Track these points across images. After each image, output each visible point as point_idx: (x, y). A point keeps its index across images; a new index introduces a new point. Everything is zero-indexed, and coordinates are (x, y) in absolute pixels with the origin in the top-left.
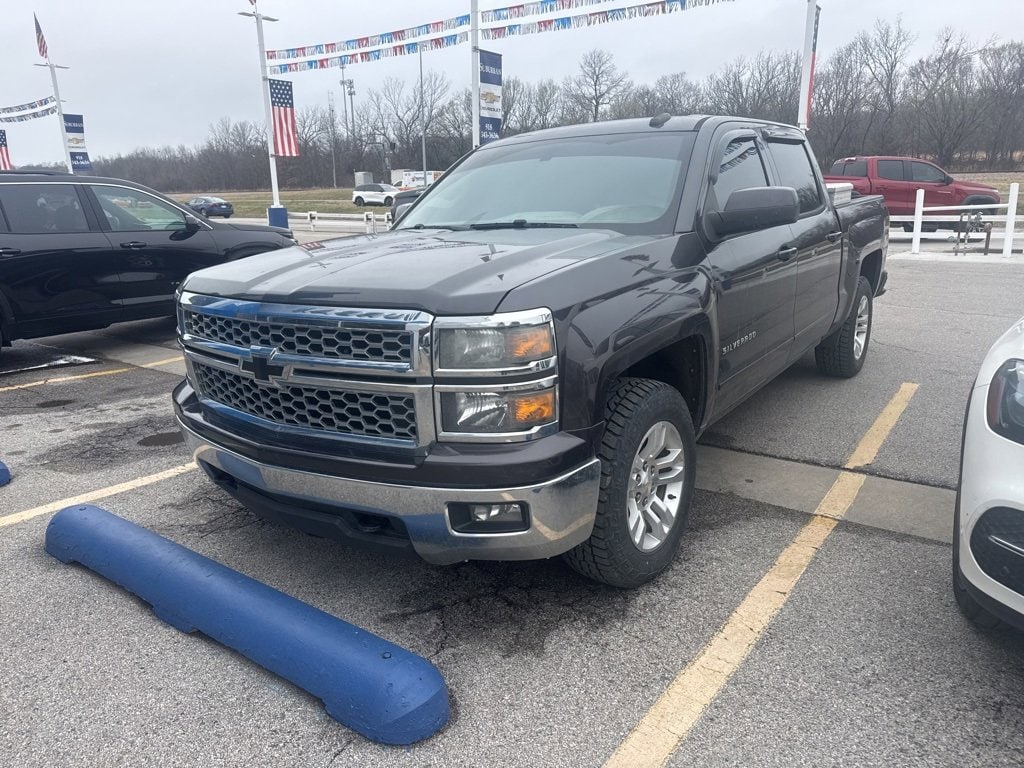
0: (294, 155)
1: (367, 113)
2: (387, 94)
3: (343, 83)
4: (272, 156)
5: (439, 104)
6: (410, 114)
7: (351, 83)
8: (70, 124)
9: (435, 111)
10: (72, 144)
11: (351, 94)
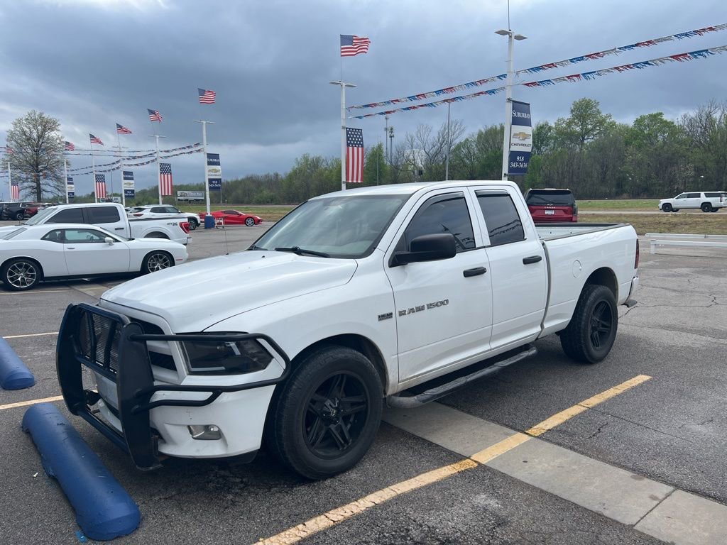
0: (359, 181)
1: (404, 150)
2: (419, 135)
3: (386, 129)
4: (344, 182)
5: (457, 142)
6: (435, 149)
7: (392, 129)
8: (211, 160)
9: (453, 147)
10: (212, 173)
11: (391, 137)
